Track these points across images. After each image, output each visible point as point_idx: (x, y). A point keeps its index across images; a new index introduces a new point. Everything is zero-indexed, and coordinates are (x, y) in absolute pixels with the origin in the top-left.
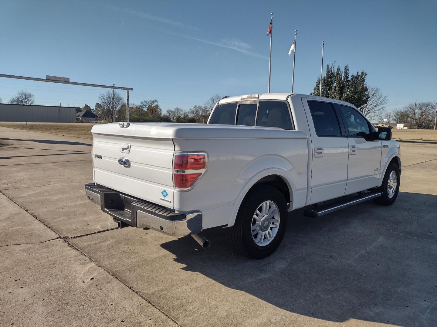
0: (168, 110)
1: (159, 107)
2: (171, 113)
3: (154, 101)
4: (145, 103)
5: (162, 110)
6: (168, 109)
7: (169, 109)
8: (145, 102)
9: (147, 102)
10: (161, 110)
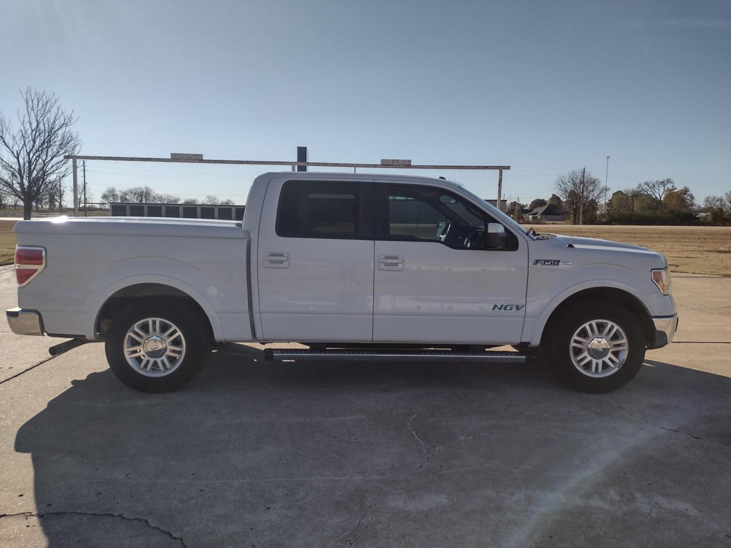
0: (708, 198)
1: (688, 191)
2: (714, 202)
3: (666, 182)
4: (646, 186)
5: (695, 198)
6: (708, 196)
7: (711, 195)
8: (646, 184)
9: (651, 185)
10: (692, 197)
